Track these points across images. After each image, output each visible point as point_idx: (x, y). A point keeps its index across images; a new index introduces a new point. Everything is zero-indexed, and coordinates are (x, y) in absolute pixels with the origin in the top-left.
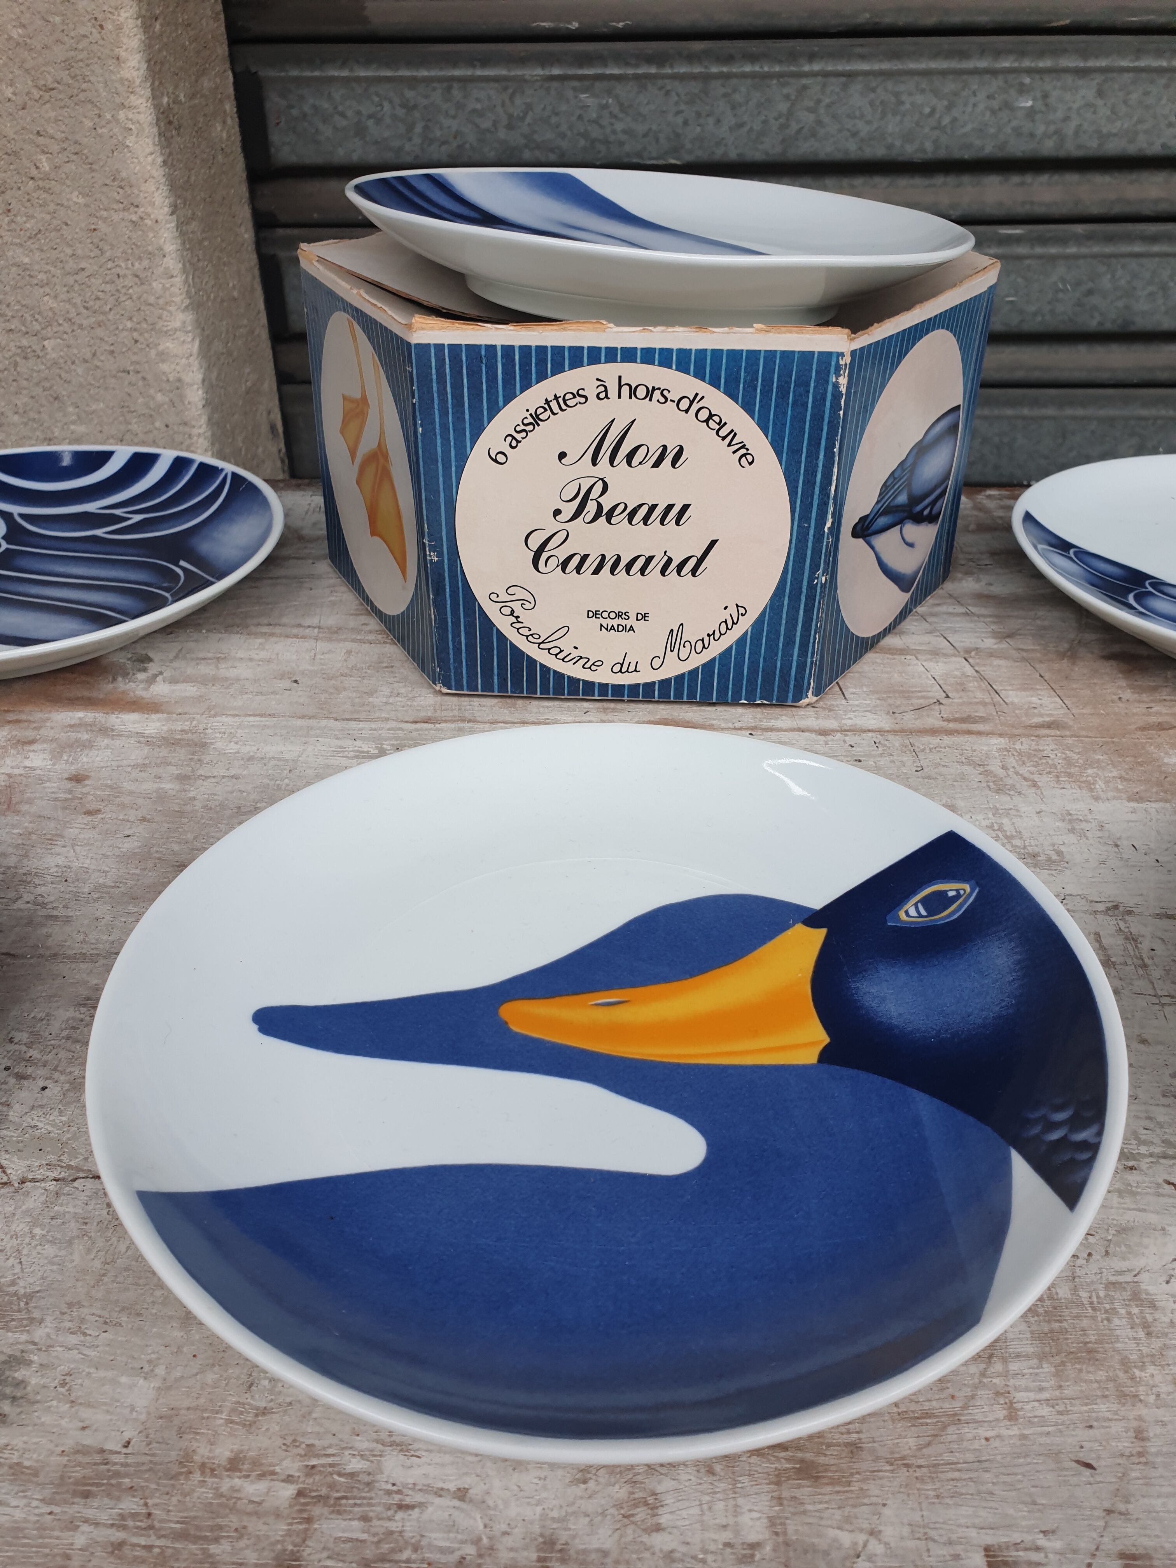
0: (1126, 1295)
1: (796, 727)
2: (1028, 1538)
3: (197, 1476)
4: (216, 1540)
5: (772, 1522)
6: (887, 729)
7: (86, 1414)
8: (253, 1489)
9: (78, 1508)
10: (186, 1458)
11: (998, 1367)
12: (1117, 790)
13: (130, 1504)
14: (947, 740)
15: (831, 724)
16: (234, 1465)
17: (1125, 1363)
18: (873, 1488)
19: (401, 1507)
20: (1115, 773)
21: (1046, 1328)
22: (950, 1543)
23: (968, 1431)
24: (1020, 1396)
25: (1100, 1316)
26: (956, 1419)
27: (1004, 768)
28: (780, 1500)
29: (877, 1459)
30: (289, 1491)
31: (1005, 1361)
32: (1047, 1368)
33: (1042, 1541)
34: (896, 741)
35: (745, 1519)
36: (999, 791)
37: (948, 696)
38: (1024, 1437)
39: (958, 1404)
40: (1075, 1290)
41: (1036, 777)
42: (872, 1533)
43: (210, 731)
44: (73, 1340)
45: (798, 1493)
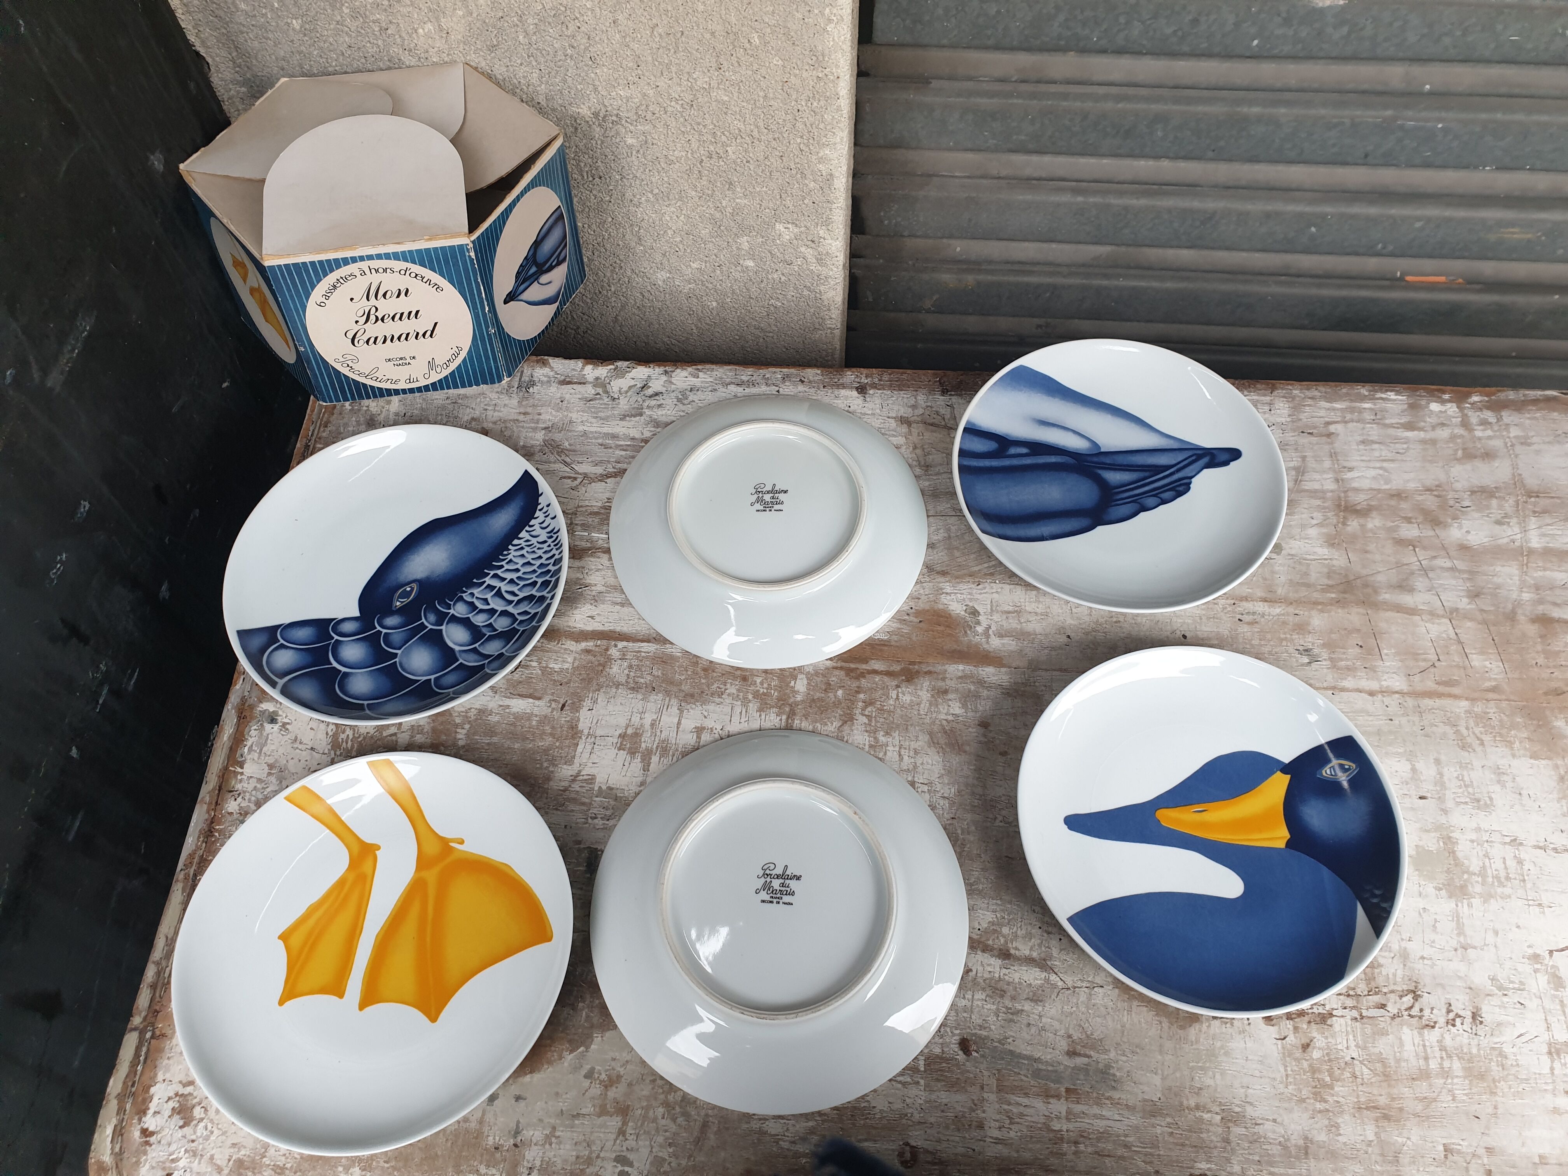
0: (1497, 1052)
1: (1356, 687)
2: (1456, 1141)
3: (1186, 1111)
4: (1202, 1133)
5: (1376, 1133)
6: (1405, 691)
7: (1141, 1087)
8: (1207, 1116)
9: (1153, 1120)
10: (1181, 1104)
11: (1450, 1081)
12: (1525, 749)
13: (1169, 1120)
14: (1439, 702)
15: (1374, 685)
16: (1197, 1107)
17: (1494, 1081)
18: (1408, 1124)
19: (1256, 1124)
20: (1525, 735)
21: (1467, 1065)
22: (1432, 1142)
23: (1439, 1104)
24: (1457, 1092)
25: (1487, 1061)
26: (1435, 1100)
27: (1467, 728)
28: (1378, 1127)
29: (1409, 1114)
30: (1219, 1117)
31: (1452, 1079)
32: (1467, 1082)
33: (1461, 1143)
34: (1410, 702)
35: (1368, 1132)
36: (1463, 748)
37: (1439, 660)
38: (1457, 1107)
39: (1435, 1094)
40: (1479, 1050)
41: (1483, 737)
42: (1408, 1138)
43: (1037, 684)
44: (1124, 1058)
45: (1383, 1124)
